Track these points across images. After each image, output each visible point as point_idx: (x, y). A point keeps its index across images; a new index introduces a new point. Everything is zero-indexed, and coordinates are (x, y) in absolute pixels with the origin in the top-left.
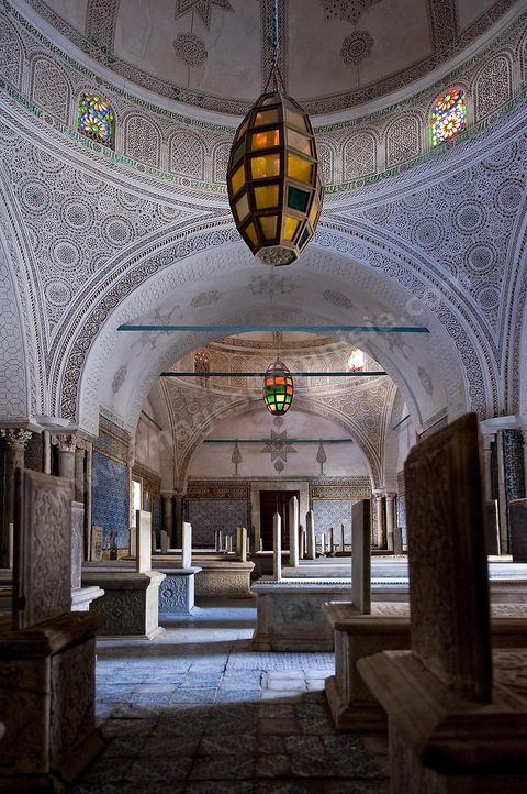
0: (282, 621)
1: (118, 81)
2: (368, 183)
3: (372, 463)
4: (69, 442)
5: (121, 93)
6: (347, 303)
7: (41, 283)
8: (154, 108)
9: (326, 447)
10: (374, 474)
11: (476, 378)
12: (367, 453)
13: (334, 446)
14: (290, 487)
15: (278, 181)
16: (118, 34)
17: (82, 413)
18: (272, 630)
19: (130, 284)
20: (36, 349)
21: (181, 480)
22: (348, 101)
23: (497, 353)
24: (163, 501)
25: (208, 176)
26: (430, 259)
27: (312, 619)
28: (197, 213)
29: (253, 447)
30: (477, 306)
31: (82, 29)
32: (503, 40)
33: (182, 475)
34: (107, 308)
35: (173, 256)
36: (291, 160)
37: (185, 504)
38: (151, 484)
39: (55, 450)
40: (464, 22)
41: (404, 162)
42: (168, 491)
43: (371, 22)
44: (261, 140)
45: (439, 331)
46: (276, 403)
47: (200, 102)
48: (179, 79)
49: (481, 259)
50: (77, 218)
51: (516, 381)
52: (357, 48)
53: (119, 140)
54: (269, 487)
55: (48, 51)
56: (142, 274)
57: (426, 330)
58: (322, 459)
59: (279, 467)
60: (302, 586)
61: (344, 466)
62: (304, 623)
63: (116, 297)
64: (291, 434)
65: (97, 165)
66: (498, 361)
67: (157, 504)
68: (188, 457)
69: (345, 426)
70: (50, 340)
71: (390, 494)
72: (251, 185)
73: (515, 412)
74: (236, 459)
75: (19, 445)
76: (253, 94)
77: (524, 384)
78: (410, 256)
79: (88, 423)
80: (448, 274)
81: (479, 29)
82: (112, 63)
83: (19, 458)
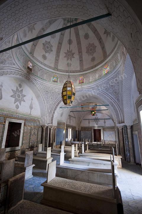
1: (58, 72)
2: (95, 81)
4: (52, 128)
5: (59, 74)
8: (63, 75)
11: (117, 115)
15: (66, 95)
16: (59, 65)
17: (53, 123)
20: (47, 113)
22: (92, 68)
26: (107, 93)
30: (116, 101)
31: (54, 67)
32: (113, 57)
33: (80, 126)
34: (57, 105)
37: (80, 132)
39: (50, 129)
41: (100, 77)
43: (95, 55)
45: (110, 106)
47: (71, 72)
48: (67, 69)
50: (53, 93)
52: (93, 59)
53: (58, 81)
55: (48, 72)
57: (108, 105)
63: (59, 103)
64: (99, 118)
65: (55, 85)
66: (121, 110)
70: (50, 111)
72: (63, 96)
73: (125, 123)
75: (44, 129)
76: (78, 69)
77: (125, 117)
78: (104, 93)
79: (55, 124)
80: (111, 95)
81: (109, 55)
82: (58, 70)
83: (44, 131)
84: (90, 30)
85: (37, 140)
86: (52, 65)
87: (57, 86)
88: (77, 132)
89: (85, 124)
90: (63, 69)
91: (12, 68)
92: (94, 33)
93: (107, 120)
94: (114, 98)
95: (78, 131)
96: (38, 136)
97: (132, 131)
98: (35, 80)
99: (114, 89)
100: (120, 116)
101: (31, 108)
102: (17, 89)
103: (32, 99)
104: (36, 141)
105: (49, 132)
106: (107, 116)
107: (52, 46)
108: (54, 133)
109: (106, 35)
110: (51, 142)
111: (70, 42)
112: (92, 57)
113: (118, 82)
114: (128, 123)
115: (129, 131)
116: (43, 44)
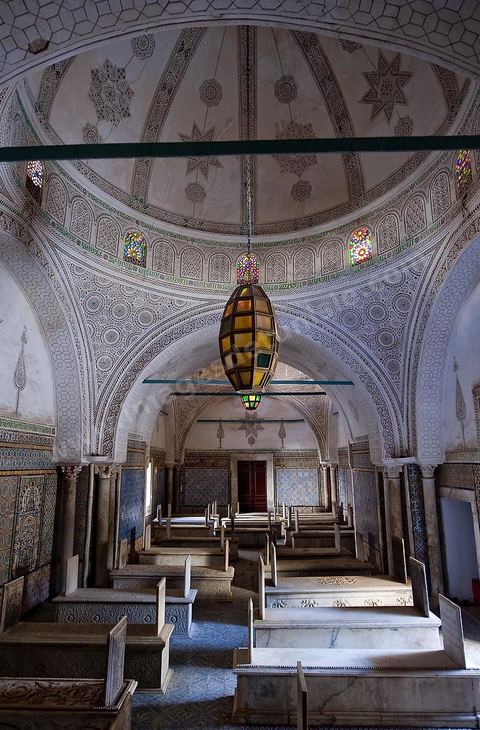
0: (254, 698)
1: (149, 220)
2: (310, 284)
3: (319, 439)
4: (106, 471)
5: (151, 228)
7: (94, 358)
8: (171, 234)
9: (285, 425)
10: (321, 448)
11: (387, 423)
12: (315, 431)
14: (260, 457)
16: (150, 187)
17: (116, 449)
18: (247, 705)
19: (151, 353)
20: (88, 406)
21: (180, 452)
22: (296, 226)
23: (401, 405)
25: (205, 277)
26: (352, 336)
27: (274, 698)
28: (198, 303)
29: (231, 426)
30: (386, 370)
31: (129, 192)
33: (181, 448)
34: (136, 371)
35: (181, 333)
37: (182, 472)
38: (159, 460)
39: (97, 477)
40: (369, 185)
43: (310, 175)
45: (361, 387)
46: (249, 401)
47: (201, 227)
48: (187, 213)
49: (386, 339)
50: (120, 312)
51: (414, 430)
52: (301, 191)
53: (149, 259)
54: (244, 458)
55: (107, 212)
56: (161, 345)
57: (351, 383)
58: (282, 435)
59: (251, 442)
62: (268, 700)
63: (143, 362)
65: (134, 280)
66: (402, 411)
67: (163, 474)
68: (185, 435)
69: (299, 409)
70: (98, 396)
71: (333, 465)
73: (415, 454)
74: (220, 435)
75: (73, 478)
76: (235, 219)
77: (420, 434)
78: (339, 333)
79: (120, 454)
80: (365, 347)
81: (378, 192)
82: (146, 209)
83: (73, 488)
84: (306, 66)
85: (40, 535)
86: (124, 184)
87: (145, 284)
88: (171, 473)
89: (205, 440)
90: (168, 208)
92: (321, 84)
93: (291, 425)
94: (378, 361)
95: (174, 469)
96: (43, 515)
97: (438, 486)
98: (54, 246)
99: (382, 325)
100: (395, 423)
101: (20, 381)
103: (24, 339)
104: (36, 540)
105: (91, 494)
106: (292, 409)
107: (129, 93)
108: (113, 494)
109: (370, 106)
110: (104, 537)
111: (211, 93)
112: (295, 179)
113: (404, 305)
114: (428, 457)
115: (428, 485)
116: (95, 73)
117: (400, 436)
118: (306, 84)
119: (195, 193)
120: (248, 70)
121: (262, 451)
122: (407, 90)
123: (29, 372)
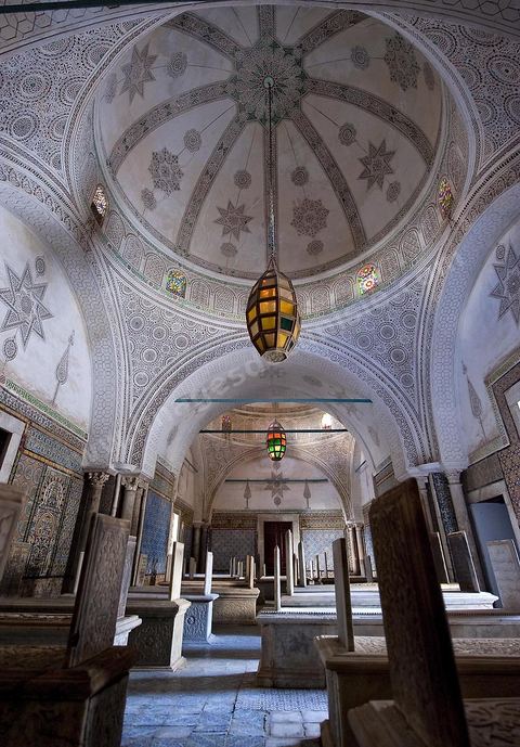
0: (282, 653)
1: (189, 265)
2: (326, 313)
3: (343, 498)
4: (133, 483)
5: (191, 271)
6: (318, 383)
7: (132, 373)
8: (208, 277)
9: (310, 485)
10: (346, 507)
11: (407, 433)
12: (339, 490)
13: (315, 484)
14: (286, 519)
15: (275, 314)
16: (192, 243)
17: (145, 461)
18: (274, 663)
19: (185, 373)
20: (122, 415)
21: (208, 511)
22: (312, 273)
23: (419, 417)
24: (194, 530)
25: (235, 311)
26: (367, 356)
27: (307, 653)
28: (228, 331)
29: (258, 485)
30: (400, 385)
32: (391, 244)
33: (209, 507)
34: (170, 388)
35: (212, 356)
36: (282, 303)
37: (210, 533)
38: (186, 516)
39: (123, 489)
41: (345, 302)
42: (198, 521)
43: (322, 236)
44: (265, 293)
45: (378, 401)
46: (275, 452)
47: (233, 274)
48: (222, 263)
49: (398, 356)
50: (159, 334)
51: (435, 436)
52: (315, 248)
53: (188, 293)
54: (270, 518)
55: (155, 252)
56: (193, 367)
57: (369, 401)
58: (307, 495)
59: (278, 502)
60: (298, 616)
61: (323, 501)
62: (300, 656)
63: (176, 381)
64: (286, 475)
66: (420, 422)
67: (190, 532)
68: (213, 494)
69: (322, 469)
70: (132, 409)
71: (359, 524)
72: (260, 317)
73: (438, 460)
74: (247, 495)
75: (99, 486)
76: (261, 270)
77: (440, 439)
78: (354, 355)
79: (148, 467)
80: (379, 366)
81: (378, 238)
82: (188, 256)
83: (98, 496)
84: (315, 160)
85: (57, 540)
86: (171, 236)
87: (183, 311)
88: (198, 533)
89: (232, 500)
90: (206, 258)
91: (42, 174)
92: (327, 171)
94: (392, 377)
95: (202, 530)
96: (63, 518)
97: (466, 491)
98: (108, 263)
99: (392, 343)
100: (415, 435)
101: (62, 375)
102: (27, 273)
103: (71, 340)
104: (52, 543)
105: (116, 505)
107: (180, 174)
108: (138, 511)
109: (366, 181)
111: (243, 180)
112: (310, 239)
113: (411, 321)
114: (452, 461)
115: (456, 490)
116: (155, 155)
117: (421, 444)
118: (315, 171)
119: (228, 250)
120: (271, 164)
121: (287, 512)
122: (393, 164)
123: (71, 371)
